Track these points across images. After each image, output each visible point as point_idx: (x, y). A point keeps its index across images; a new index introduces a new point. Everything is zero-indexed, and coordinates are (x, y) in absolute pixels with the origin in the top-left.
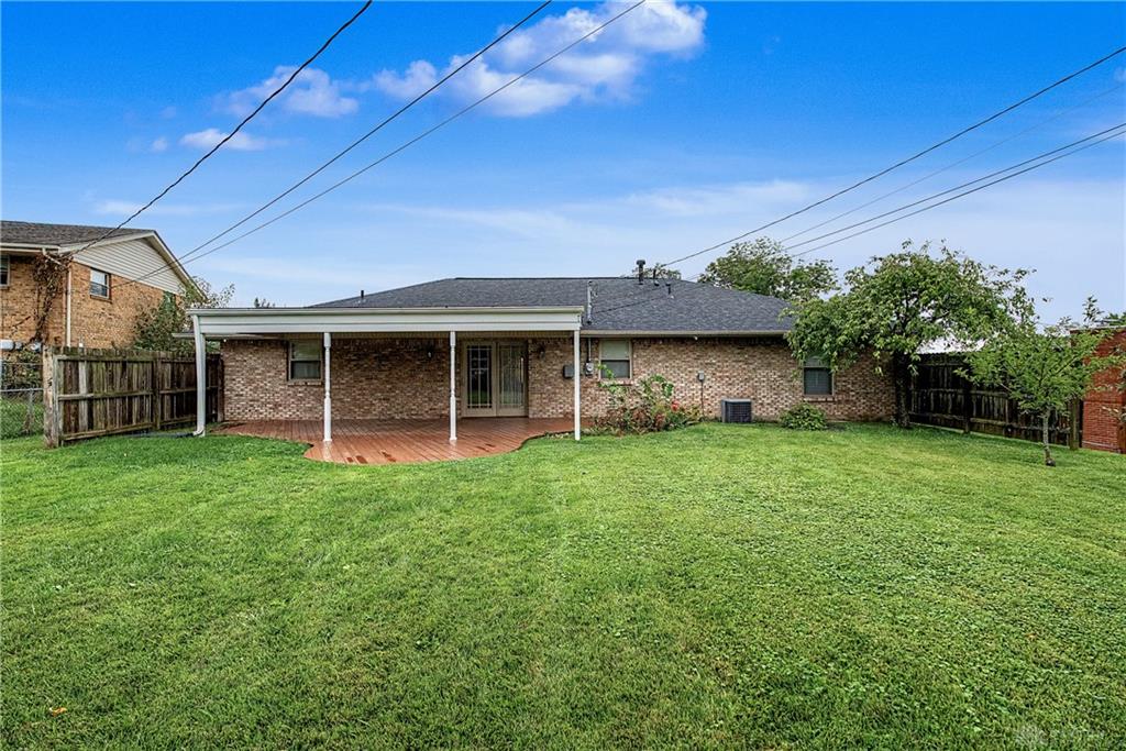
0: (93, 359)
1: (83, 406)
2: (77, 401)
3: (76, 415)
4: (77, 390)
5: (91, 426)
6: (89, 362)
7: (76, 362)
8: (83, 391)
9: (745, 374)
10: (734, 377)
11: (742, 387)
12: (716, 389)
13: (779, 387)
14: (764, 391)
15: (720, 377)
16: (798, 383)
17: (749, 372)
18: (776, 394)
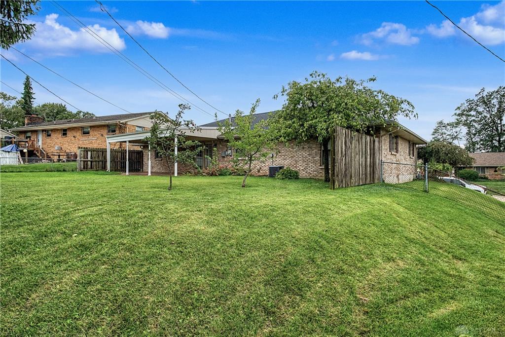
0: (92, 150)
1: (89, 163)
2: (87, 161)
3: (87, 164)
4: (87, 158)
6: (91, 151)
7: (87, 151)
8: (89, 159)
9: (292, 154)
10: (286, 155)
11: (290, 160)
12: (278, 162)
13: (308, 160)
14: (300, 163)
15: (280, 155)
16: (318, 158)
17: (293, 152)
18: (306, 164)
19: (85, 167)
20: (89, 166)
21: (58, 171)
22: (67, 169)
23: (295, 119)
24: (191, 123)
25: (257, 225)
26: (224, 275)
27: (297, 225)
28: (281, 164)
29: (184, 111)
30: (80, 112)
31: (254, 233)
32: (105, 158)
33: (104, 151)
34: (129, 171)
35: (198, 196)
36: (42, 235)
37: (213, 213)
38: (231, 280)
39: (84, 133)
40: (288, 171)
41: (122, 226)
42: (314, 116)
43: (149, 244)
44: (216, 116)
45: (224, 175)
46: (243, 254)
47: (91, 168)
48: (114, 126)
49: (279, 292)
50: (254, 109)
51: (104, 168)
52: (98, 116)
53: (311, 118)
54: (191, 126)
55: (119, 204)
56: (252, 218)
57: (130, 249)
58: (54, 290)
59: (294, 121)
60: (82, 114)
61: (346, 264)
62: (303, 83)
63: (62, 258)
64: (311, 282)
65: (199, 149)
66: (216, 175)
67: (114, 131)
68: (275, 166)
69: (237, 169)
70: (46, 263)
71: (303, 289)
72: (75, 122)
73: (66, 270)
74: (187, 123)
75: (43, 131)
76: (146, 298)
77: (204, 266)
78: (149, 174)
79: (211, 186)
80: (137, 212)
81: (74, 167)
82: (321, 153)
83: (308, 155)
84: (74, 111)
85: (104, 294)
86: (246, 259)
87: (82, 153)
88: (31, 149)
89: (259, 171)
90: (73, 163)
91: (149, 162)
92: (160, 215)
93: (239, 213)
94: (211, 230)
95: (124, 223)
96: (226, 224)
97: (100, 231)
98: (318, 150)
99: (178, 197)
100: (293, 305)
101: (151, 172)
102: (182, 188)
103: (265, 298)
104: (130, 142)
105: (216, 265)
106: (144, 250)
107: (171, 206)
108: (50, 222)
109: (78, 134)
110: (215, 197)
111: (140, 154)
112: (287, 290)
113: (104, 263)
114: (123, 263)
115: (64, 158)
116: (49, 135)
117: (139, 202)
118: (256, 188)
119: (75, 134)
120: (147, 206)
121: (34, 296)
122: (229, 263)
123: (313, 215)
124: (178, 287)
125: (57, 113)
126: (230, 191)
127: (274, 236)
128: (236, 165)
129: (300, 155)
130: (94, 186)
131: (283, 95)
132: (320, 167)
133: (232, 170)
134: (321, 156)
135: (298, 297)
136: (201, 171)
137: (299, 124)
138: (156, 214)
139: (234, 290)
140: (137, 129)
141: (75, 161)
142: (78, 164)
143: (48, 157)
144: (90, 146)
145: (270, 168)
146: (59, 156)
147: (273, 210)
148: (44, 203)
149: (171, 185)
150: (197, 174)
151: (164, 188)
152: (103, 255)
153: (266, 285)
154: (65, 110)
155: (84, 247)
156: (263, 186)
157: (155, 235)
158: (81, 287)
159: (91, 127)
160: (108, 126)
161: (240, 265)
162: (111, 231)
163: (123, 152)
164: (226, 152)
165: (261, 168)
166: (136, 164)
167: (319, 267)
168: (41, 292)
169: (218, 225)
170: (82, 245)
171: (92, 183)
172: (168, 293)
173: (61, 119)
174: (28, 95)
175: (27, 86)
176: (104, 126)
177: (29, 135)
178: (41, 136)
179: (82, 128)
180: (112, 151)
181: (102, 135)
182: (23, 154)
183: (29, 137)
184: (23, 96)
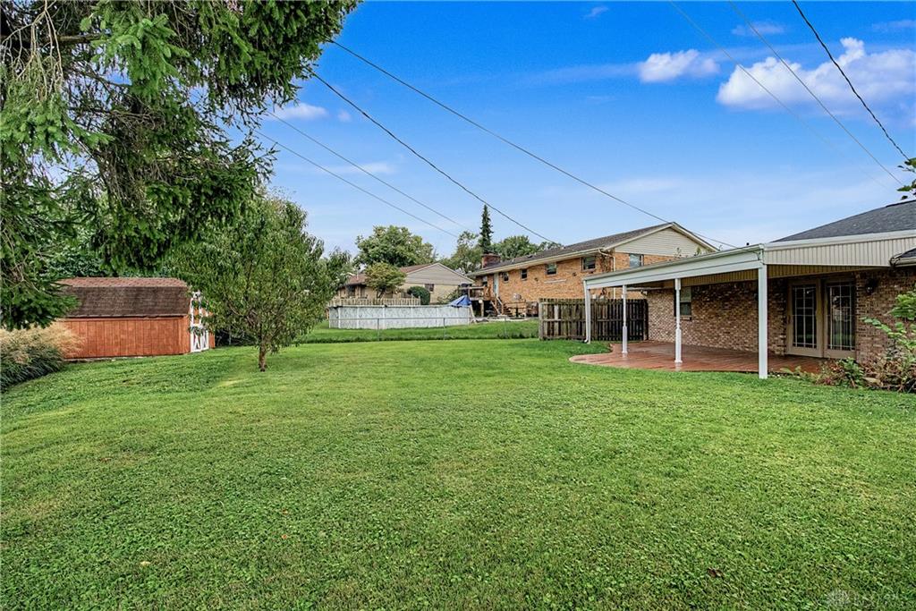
0: (561, 303)
1: (556, 325)
2: (553, 322)
3: (553, 328)
4: (553, 317)
5: (560, 334)
6: (559, 305)
7: (553, 305)
8: (556, 318)
19: (551, 332)
20: (557, 331)
30: (545, 243)
32: (582, 315)
33: (579, 305)
39: (549, 273)
48: (593, 259)
51: (580, 335)
60: (547, 245)
67: (592, 266)
72: (538, 257)
75: (500, 273)
84: (538, 244)
87: (546, 308)
88: (488, 299)
104: (628, 286)
109: (541, 274)
111: (642, 307)
116: (506, 279)
119: (537, 276)
125: (519, 248)
140: (632, 259)
142: (540, 323)
143: (505, 309)
144: (557, 297)
146: (518, 309)
154: (527, 243)
159: (559, 263)
160: (583, 259)
163: (612, 305)
166: (635, 326)
173: (522, 255)
174: (486, 229)
175: (486, 218)
176: (577, 259)
177: (485, 280)
178: (498, 281)
179: (546, 265)
180: (594, 303)
181: (575, 275)
182: (476, 306)
183: (486, 283)
184: (481, 231)
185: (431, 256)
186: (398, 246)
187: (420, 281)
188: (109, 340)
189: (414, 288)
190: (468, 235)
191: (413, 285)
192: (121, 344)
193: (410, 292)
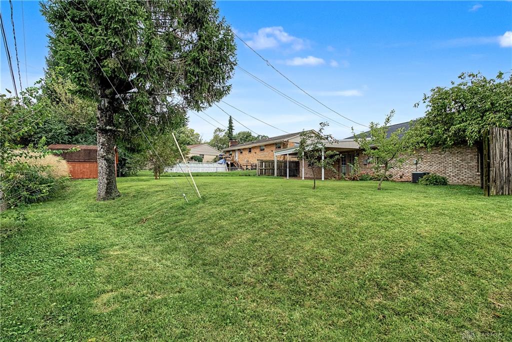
0: (266, 162)
2: (263, 169)
3: (262, 171)
4: (263, 167)
7: (263, 162)
9: (439, 160)
10: (433, 161)
11: (437, 166)
12: (423, 168)
13: (460, 166)
14: (450, 169)
15: (425, 162)
16: (474, 163)
17: (441, 158)
18: (458, 170)
19: (261, 174)
20: (264, 173)
21: (246, 176)
22: (251, 174)
23: (439, 125)
24: (330, 137)
25: (382, 220)
26: (345, 252)
27: (425, 224)
28: (427, 170)
29: (324, 128)
30: (260, 136)
31: (377, 225)
32: (274, 167)
33: (273, 162)
34: (289, 176)
35: (334, 194)
36: (234, 211)
37: (343, 207)
38: (350, 257)
39: (261, 150)
40: (433, 177)
41: (277, 210)
42: (463, 119)
43: (293, 223)
44: (353, 129)
45: (365, 180)
46: (364, 240)
47: (265, 174)
48: (279, 144)
49: (394, 275)
50: (389, 120)
51: (273, 174)
52: (270, 137)
53: (458, 122)
54: (330, 139)
55: (277, 196)
56: (378, 214)
57: (280, 225)
58: (238, 241)
59: (438, 127)
60: (261, 137)
61: (481, 268)
62: (448, 87)
63: (242, 225)
64: (431, 274)
65: (336, 157)
66: (357, 180)
67: (280, 147)
68: (419, 172)
69: (378, 175)
70: (235, 226)
71: (420, 278)
72: (256, 143)
73: (244, 231)
74: (326, 137)
75: (239, 150)
76: (287, 256)
77: (330, 243)
78: (303, 179)
79: (349, 188)
80: (287, 202)
81: (255, 173)
82: (478, 158)
83: (461, 160)
84: (256, 136)
85: (263, 249)
86: (366, 244)
87: (259, 163)
88: (232, 162)
89: (401, 177)
90: (254, 171)
91: (303, 170)
92: (303, 205)
93: (366, 209)
94: (339, 219)
95: (278, 208)
96: (354, 216)
97: (264, 211)
98: (475, 155)
99: (318, 194)
100: (406, 288)
101: (305, 177)
102: (323, 188)
103: (379, 276)
104: (290, 154)
105: (340, 244)
106: (289, 226)
107: (312, 200)
108: (238, 204)
109: (258, 151)
110: (347, 196)
111: (297, 164)
112: (403, 275)
113: (265, 231)
114: (276, 233)
115: (249, 167)
116: (241, 153)
117: (290, 196)
118: (391, 191)
119: (256, 151)
120: (295, 199)
121: (228, 243)
122: (350, 244)
123: (448, 218)
124: (309, 254)
125: (246, 138)
126: (364, 192)
127: (396, 231)
128: (377, 172)
129: (451, 161)
130: (264, 184)
131: (425, 102)
132: (477, 174)
133: (373, 176)
134: (478, 161)
135: (413, 284)
136: (344, 177)
137: (443, 129)
138: (300, 204)
139: (352, 265)
140: (296, 144)
141: (256, 169)
142: (257, 171)
143: (241, 166)
144: (264, 159)
145: (413, 174)
146: (247, 166)
147: (401, 210)
148: (236, 193)
149: (315, 186)
150: (340, 179)
151: (310, 187)
152: (264, 226)
153: (381, 267)
154: (251, 135)
155: (254, 220)
156: (400, 190)
157: (298, 218)
158: (251, 243)
159: (265, 145)
160: (276, 144)
161: (360, 248)
162: (270, 212)
163: (285, 162)
164: (368, 160)
165: (403, 174)
166: (294, 171)
167: (443, 263)
168: (232, 241)
169: (346, 216)
170: (253, 219)
171: (263, 183)
172: (302, 256)
173: (248, 141)
174: (231, 128)
175: (230, 122)
176: (273, 144)
177: (231, 153)
178: (237, 154)
179: (260, 146)
180: (278, 161)
181: (272, 151)
182: (228, 165)
183: (231, 154)
184: (228, 128)
185: (199, 140)
186: (181, 134)
187: (197, 153)
188: (77, 171)
189: (194, 156)
190: (219, 130)
191: (193, 155)
192: (83, 173)
193: (192, 158)
